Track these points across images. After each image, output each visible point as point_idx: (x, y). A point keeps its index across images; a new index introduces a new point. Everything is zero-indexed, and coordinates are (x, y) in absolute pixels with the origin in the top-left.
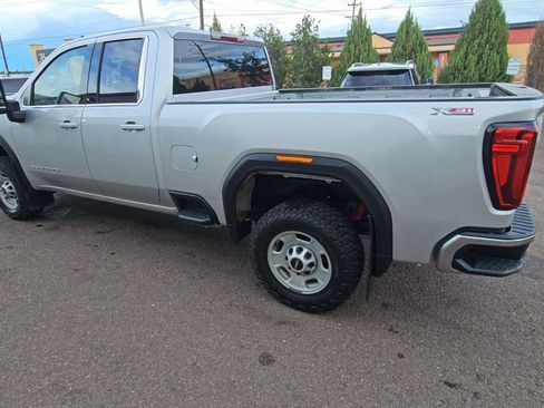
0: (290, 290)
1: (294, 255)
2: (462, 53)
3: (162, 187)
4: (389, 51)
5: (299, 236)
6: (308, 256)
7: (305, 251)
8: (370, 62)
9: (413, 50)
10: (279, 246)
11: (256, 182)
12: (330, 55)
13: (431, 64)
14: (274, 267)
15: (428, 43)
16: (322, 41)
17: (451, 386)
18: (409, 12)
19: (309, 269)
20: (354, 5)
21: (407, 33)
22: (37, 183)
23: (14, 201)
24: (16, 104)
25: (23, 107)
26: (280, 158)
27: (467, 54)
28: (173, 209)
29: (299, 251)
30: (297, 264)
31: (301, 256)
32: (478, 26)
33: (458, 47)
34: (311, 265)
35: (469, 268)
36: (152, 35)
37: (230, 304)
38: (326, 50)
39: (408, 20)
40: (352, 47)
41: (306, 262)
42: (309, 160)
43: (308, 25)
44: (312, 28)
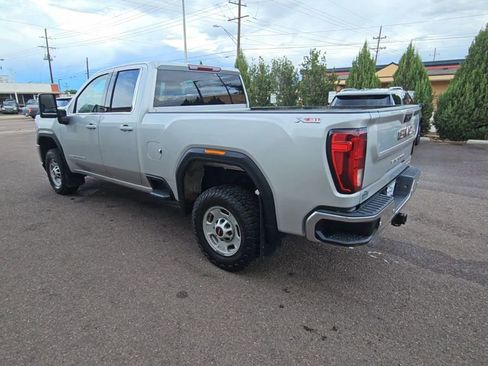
0: (217, 253)
1: (218, 225)
2: (460, 81)
3: (143, 171)
4: (392, 80)
5: (223, 211)
6: (227, 226)
7: (226, 222)
8: (371, 88)
9: (413, 78)
10: (211, 218)
11: (205, 172)
12: (336, 82)
13: (430, 91)
14: (207, 234)
15: (428, 73)
16: (330, 71)
17: (307, 329)
18: (411, 45)
19: (228, 236)
20: (379, 38)
21: (408, 64)
22: (73, 168)
23: (59, 180)
24: (64, 112)
25: (69, 114)
26: (207, 151)
27: (465, 82)
28: (149, 189)
29: (222, 221)
30: (219, 231)
31: (222, 226)
32: (477, 57)
33: (458, 75)
34: (229, 233)
35: (323, 237)
36: (145, 66)
37: (176, 260)
38: (333, 79)
39: (410, 52)
40: (356, 75)
41: (225, 230)
42: (223, 153)
43: (316, 56)
44: (319, 59)
